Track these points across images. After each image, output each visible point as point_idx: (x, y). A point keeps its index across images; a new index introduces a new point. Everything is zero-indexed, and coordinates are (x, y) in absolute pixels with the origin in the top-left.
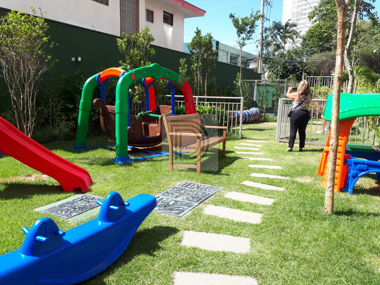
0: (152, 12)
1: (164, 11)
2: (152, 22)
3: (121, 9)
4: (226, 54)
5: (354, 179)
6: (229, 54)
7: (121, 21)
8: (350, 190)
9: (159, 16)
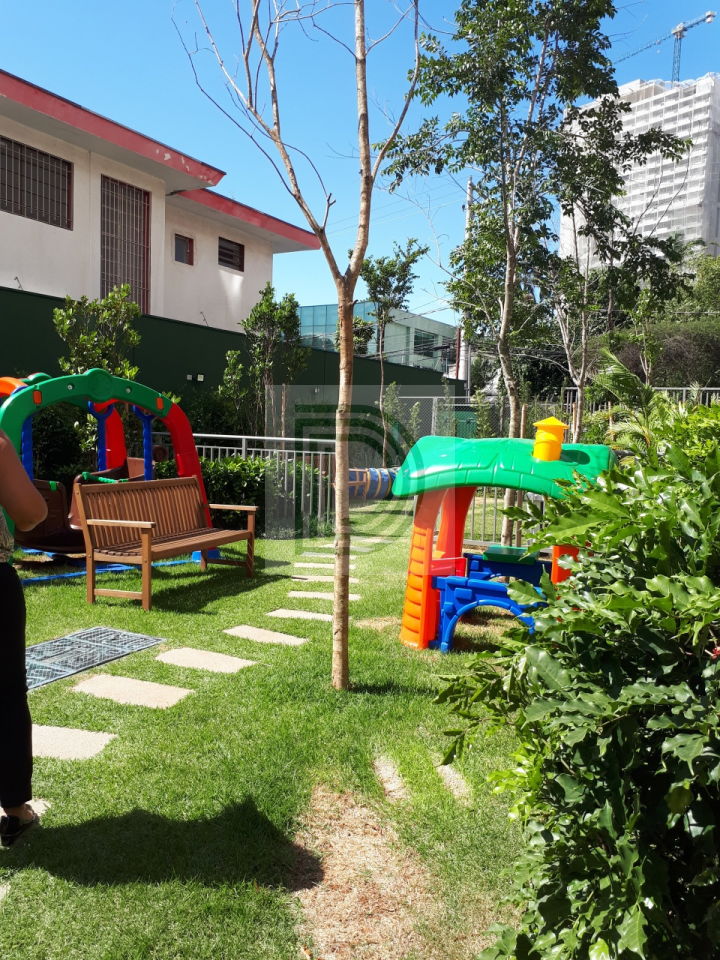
0: (191, 241)
1: (220, 238)
2: (191, 262)
3: (103, 237)
4: (404, 331)
5: (451, 618)
6: (412, 331)
7: (103, 262)
8: (444, 644)
9: (206, 250)
